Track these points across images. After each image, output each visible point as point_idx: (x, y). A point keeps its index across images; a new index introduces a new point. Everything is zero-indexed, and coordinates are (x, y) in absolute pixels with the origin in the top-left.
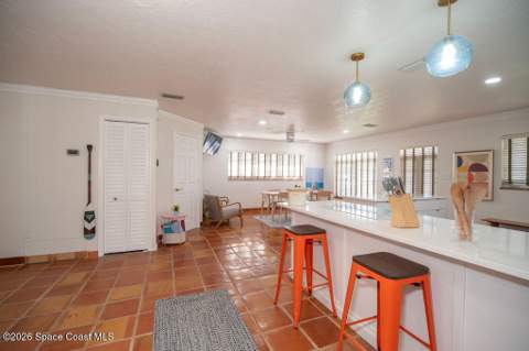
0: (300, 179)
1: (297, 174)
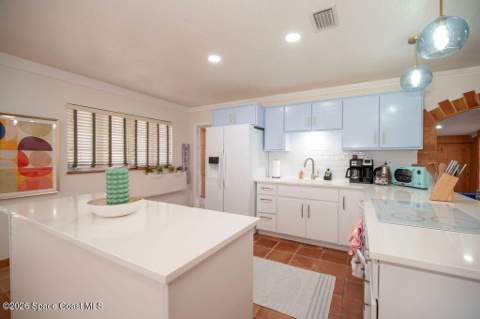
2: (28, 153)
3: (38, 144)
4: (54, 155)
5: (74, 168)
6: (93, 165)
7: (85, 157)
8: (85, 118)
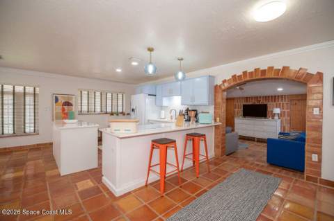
2: (65, 107)
3: (68, 104)
4: (73, 107)
5: (81, 113)
6: (88, 112)
7: (85, 109)
8: (85, 94)
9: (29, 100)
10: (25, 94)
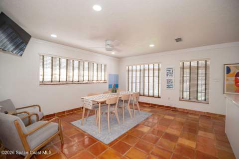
0: (105, 82)
1: (103, 79)
9: (201, 72)
10: (198, 67)
